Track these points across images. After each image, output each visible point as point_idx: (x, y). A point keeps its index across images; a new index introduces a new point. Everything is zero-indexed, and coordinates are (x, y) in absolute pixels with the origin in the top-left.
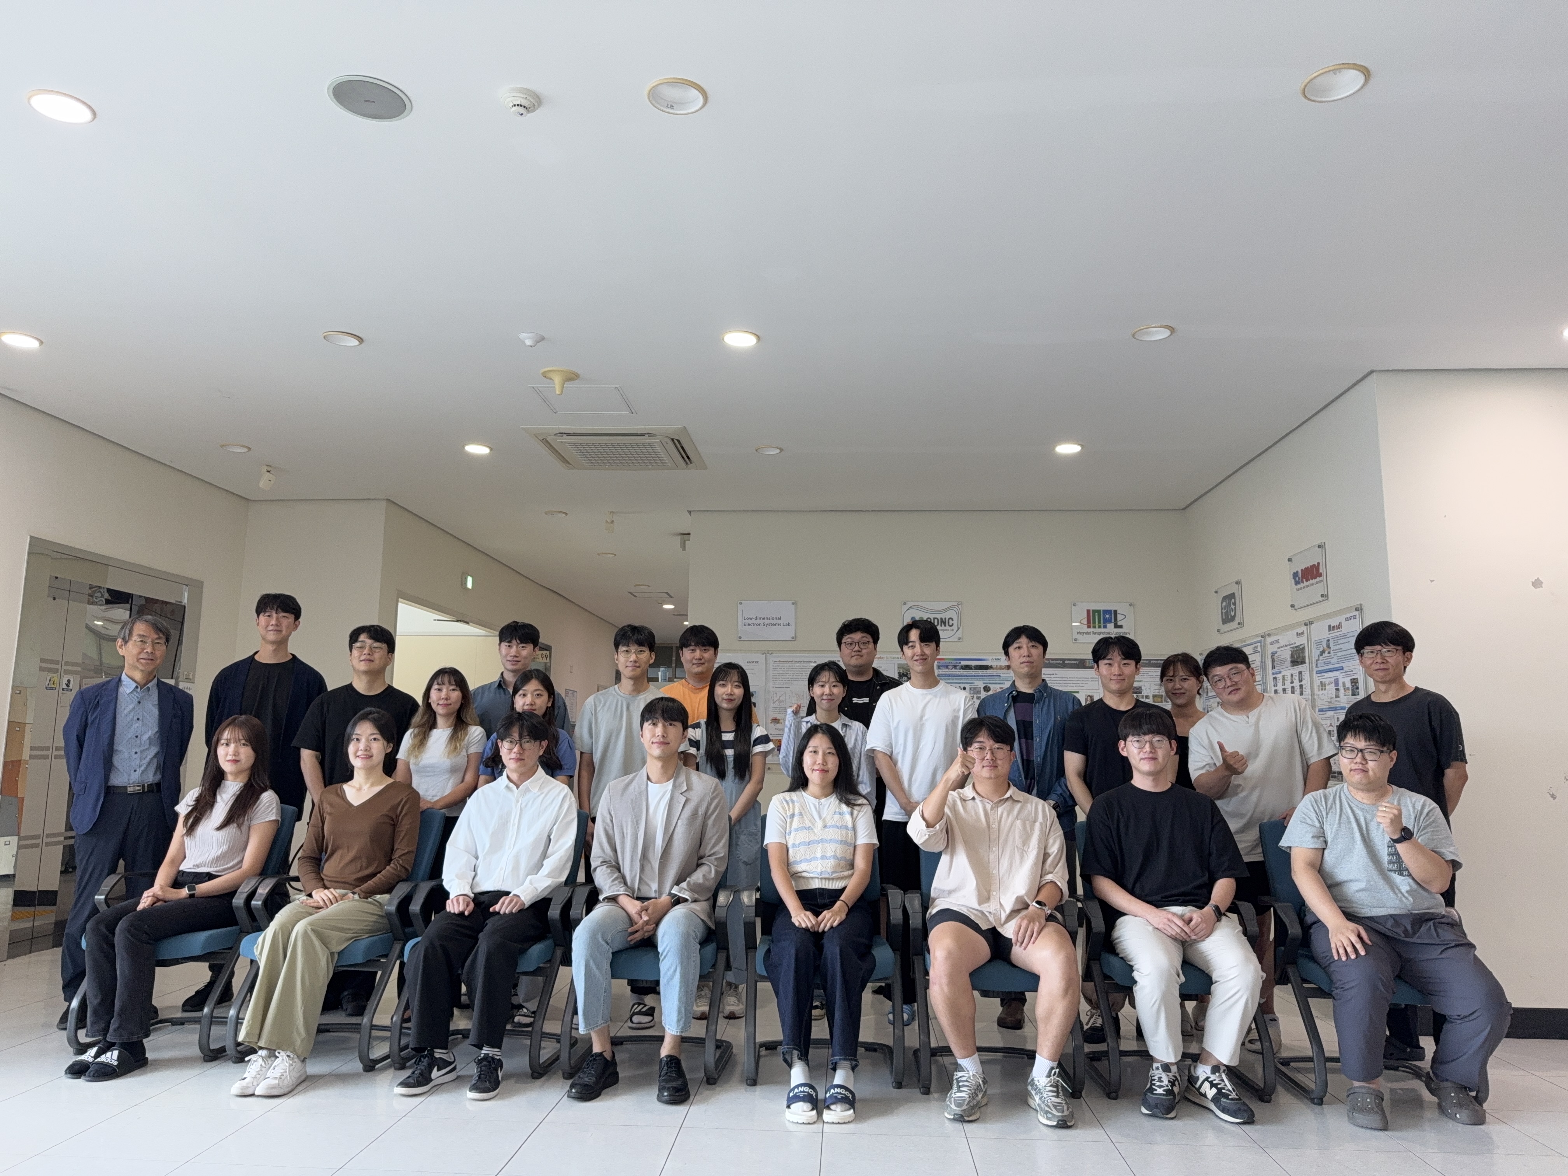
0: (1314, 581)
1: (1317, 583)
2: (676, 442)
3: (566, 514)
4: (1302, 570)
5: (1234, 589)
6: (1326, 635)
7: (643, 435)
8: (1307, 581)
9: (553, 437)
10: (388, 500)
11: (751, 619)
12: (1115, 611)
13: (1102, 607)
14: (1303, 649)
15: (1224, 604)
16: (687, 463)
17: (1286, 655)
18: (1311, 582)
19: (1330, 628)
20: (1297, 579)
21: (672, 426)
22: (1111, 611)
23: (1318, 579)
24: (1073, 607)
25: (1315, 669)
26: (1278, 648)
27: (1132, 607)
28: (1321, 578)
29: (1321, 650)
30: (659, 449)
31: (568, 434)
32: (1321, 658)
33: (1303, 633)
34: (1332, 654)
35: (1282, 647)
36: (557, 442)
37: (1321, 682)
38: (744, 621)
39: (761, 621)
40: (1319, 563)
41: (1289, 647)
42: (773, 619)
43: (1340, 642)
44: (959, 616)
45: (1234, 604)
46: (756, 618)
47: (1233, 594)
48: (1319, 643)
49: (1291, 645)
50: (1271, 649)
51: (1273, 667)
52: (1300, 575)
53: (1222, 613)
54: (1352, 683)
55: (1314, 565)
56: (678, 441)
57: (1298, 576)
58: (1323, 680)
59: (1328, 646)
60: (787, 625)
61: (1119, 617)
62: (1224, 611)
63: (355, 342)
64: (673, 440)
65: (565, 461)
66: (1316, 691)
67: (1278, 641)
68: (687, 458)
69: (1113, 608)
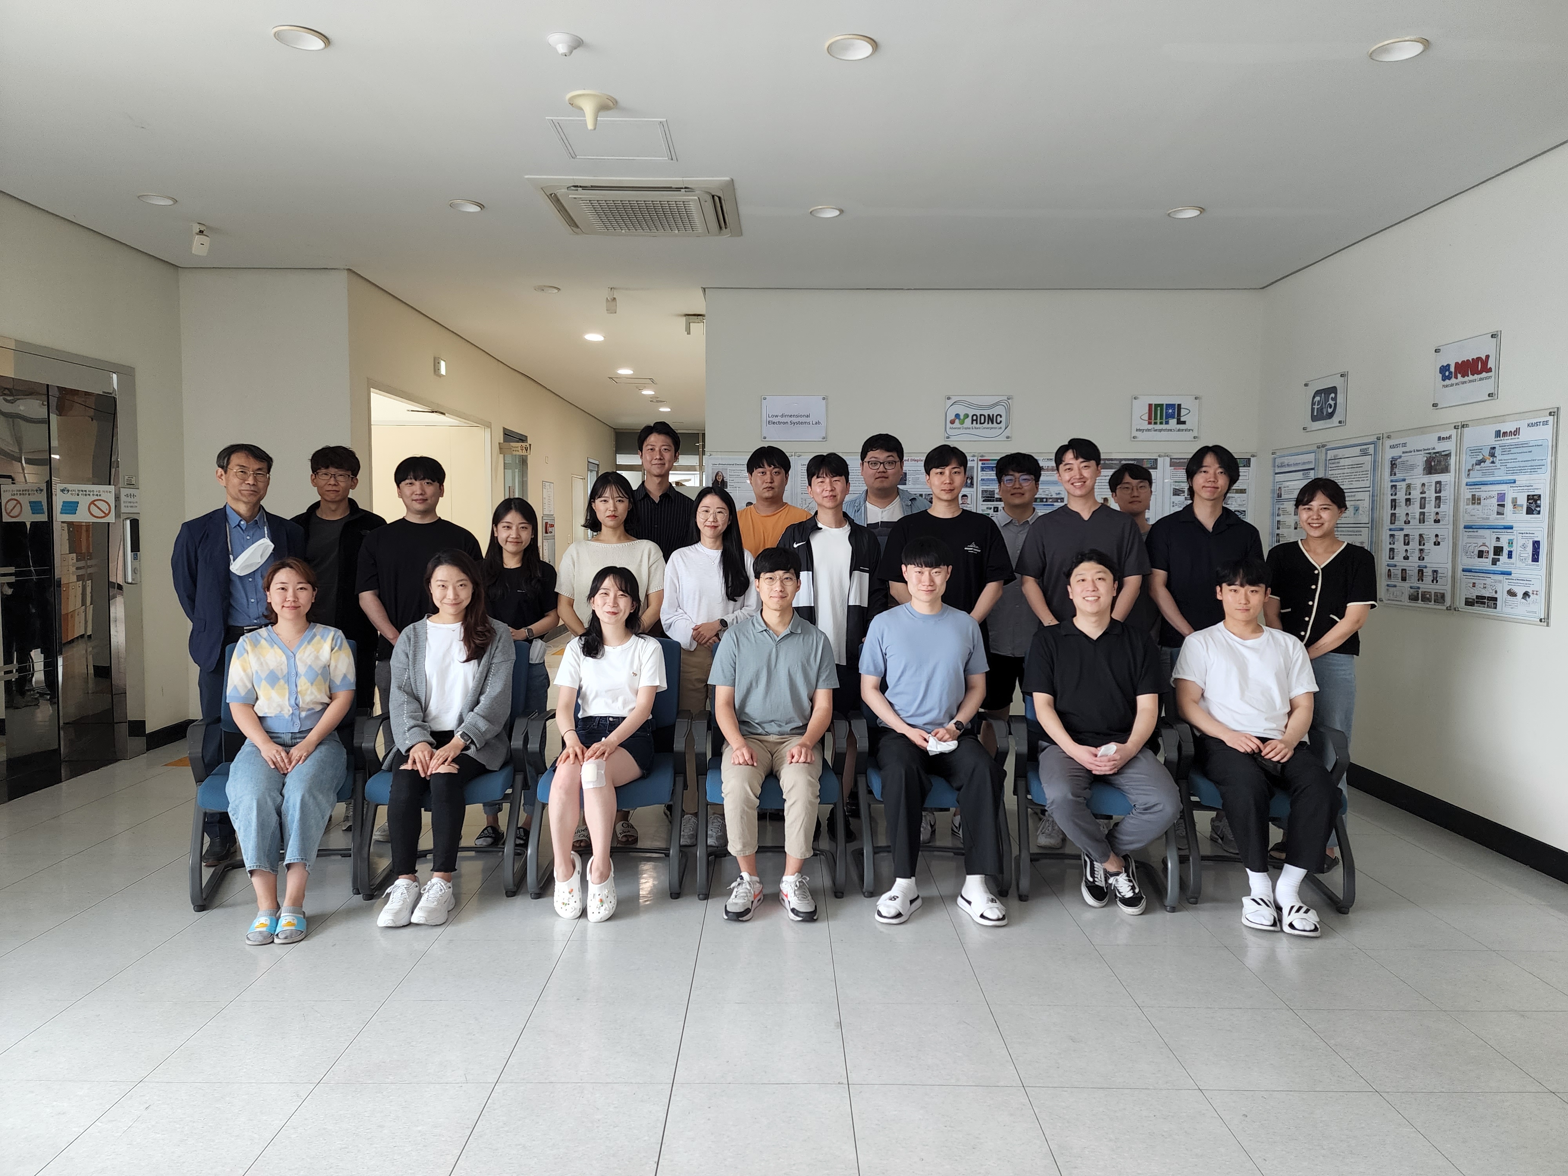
0: (1476, 377)
1: (1481, 379)
2: (717, 199)
3: (559, 289)
4: (1457, 364)
5: (1337, 382)
6: (1492, 441)
7: (678, 189)
8: (1463, 376)
9: (564, 190)
10: (349, 270)
11: (777, 416)
12: (1179, 405)
13: (1165, 401)
14: (1449, 455)
15: (1317, 399)
16: (721, 228)
17: (1420, 460)
18: (1471, 377)
19: (1498, 434)
20: (1447, 373)
21: (715, 179)
22: (1175, 405)
23: (1484, 375)
24: (1134, 400)
25: (1465, 480)
26: (1403, 453)
27: (1198, 400)
28: (1489, 374)
29: (1480, 458)
30: (694, 207)
31: (584, 188)
32: (1478, 467)
33: (1450, 437)
34: (1498, 464)
35: (1406, 452)
36: (568, 198)
37: (1473, 496)
38: (769, 419)
39: (788, 420)
40: (1488, 357)
41: (1422, 452)
42: (801, 416)
43: (1513, 451)
44: (1008, 410)
45: (1335, 399)
46: (782, 416)
47: (1335, 388)
48: (1475, 451)
49: (1425, 450)
50: (1390, 454)
51: (1392, 473)
52: (1452, 369)
53: (1313, 409)
54: (1528, 499)
55: (1479, 359)
56: (719, 198)
57: (1449, 370)
58: (1477, 494)
59: (1493, 455)
60: (816, 423)
61: (1183, 412)
62: (1316, 407)
63: (319, 44)
64: (713, 196)
65: (572, 223)
66: (1462, 505)
67: (1404, 445)
68: (722, 222)
69: (1175, 401)
